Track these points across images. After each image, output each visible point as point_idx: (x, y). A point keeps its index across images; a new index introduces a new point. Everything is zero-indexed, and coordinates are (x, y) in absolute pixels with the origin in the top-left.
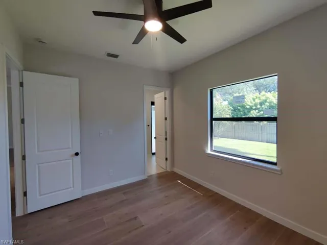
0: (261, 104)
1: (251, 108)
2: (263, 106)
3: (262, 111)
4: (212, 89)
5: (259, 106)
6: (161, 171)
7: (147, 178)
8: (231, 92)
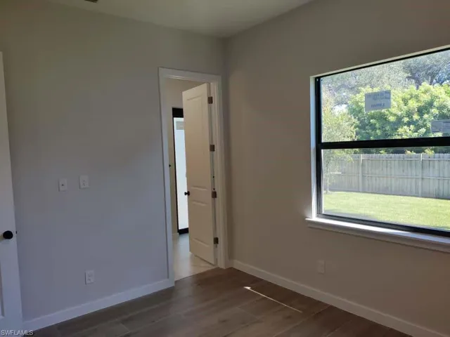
0: (421, 111)
1: (399, 122)
2: (426, 116)
3: (425, 126)
4: (319, 78)
5: (416, 117)
6: (204, 268)
7: (173, 285)
8: (353, 82)
